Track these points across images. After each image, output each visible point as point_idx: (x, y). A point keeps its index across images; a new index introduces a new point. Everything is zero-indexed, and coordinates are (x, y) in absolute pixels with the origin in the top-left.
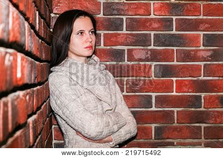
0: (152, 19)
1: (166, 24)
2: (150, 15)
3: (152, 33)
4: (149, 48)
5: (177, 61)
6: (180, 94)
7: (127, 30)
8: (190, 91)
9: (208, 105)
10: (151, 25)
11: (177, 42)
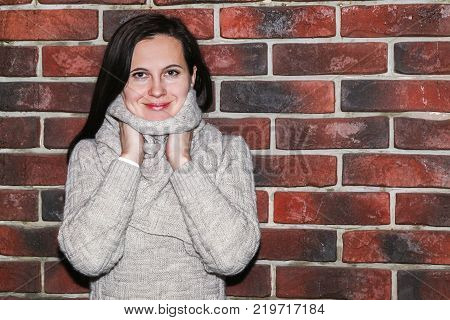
1: (249, 58)
2: (212, 37)
3: (218, 80)
4: (210, 115)
5: (277, 148)
8: (307, 219)
9: (352, 256)
11: (276, 100)
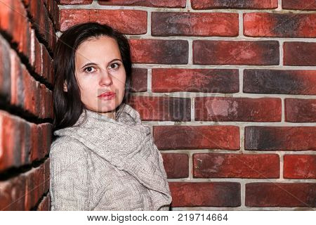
0: (241, 43)
1: (267, 52)
2: (237, 35)
3: (241, 69)
4: (235, 95)
5: (286, 121)
6: (292, 181)
7: (194, 64)
10: (238, 54)
11: (286, 85)
